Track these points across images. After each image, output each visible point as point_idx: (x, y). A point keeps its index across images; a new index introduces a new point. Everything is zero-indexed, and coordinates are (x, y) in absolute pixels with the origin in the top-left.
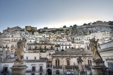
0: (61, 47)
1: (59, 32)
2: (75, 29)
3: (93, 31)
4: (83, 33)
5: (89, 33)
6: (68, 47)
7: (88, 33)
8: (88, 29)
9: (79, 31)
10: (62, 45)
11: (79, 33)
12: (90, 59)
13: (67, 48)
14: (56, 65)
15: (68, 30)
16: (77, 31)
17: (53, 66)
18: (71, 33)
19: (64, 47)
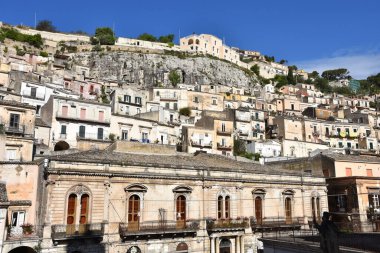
0: (57, 126)
1: (17, 48)
2: (109, 49)
3: (184, 73)
4: (141, 73)
5: (170, 78)
6: (91, 132)
7: (166, 77)
8: (167, 62)
9: (128, 63)
10: (58, 119)
11: (127, 72)
12: (227, 193)
13: (87, 136)
14: (71, 220)
15: (74, 49)
16: (115, 60)
17: (53, 228)
18: (85, 62)
19: (73, 129)
